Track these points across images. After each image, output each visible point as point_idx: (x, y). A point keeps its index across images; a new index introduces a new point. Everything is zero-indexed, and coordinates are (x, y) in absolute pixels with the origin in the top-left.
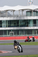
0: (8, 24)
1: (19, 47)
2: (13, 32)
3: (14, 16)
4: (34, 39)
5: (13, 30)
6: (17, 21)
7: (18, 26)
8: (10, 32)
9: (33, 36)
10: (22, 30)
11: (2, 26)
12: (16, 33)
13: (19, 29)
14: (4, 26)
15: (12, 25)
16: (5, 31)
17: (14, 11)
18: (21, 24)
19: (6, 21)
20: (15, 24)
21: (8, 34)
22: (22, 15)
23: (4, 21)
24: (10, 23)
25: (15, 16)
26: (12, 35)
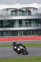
7: (2, 27)
13: (3, 30)
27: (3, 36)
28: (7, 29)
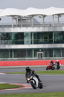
0: (34, 38)
1: (35, 78)
2: (42, 53)
3: (44, 25)
4: (59, 64)
5: (42, 50)
6: (50, 34)
7: (51, 42)
8: (38, 53)
9: (57, 60)
10: (58, 50)
11: (25, 42)
12: (48, 55)
14: (28, 42)
15: (41, 40)
16: (30, 50)
17: (45, 16)
18: (57, 38)
19: (31, 33)
20: (45, 38)
21: (35, 56)
22: (57, 23)
23: (27, 34)
24: (38, 37)
25: (46, 25)
26: (41, 57)
27: (52, 57)
28: (59, 46)
